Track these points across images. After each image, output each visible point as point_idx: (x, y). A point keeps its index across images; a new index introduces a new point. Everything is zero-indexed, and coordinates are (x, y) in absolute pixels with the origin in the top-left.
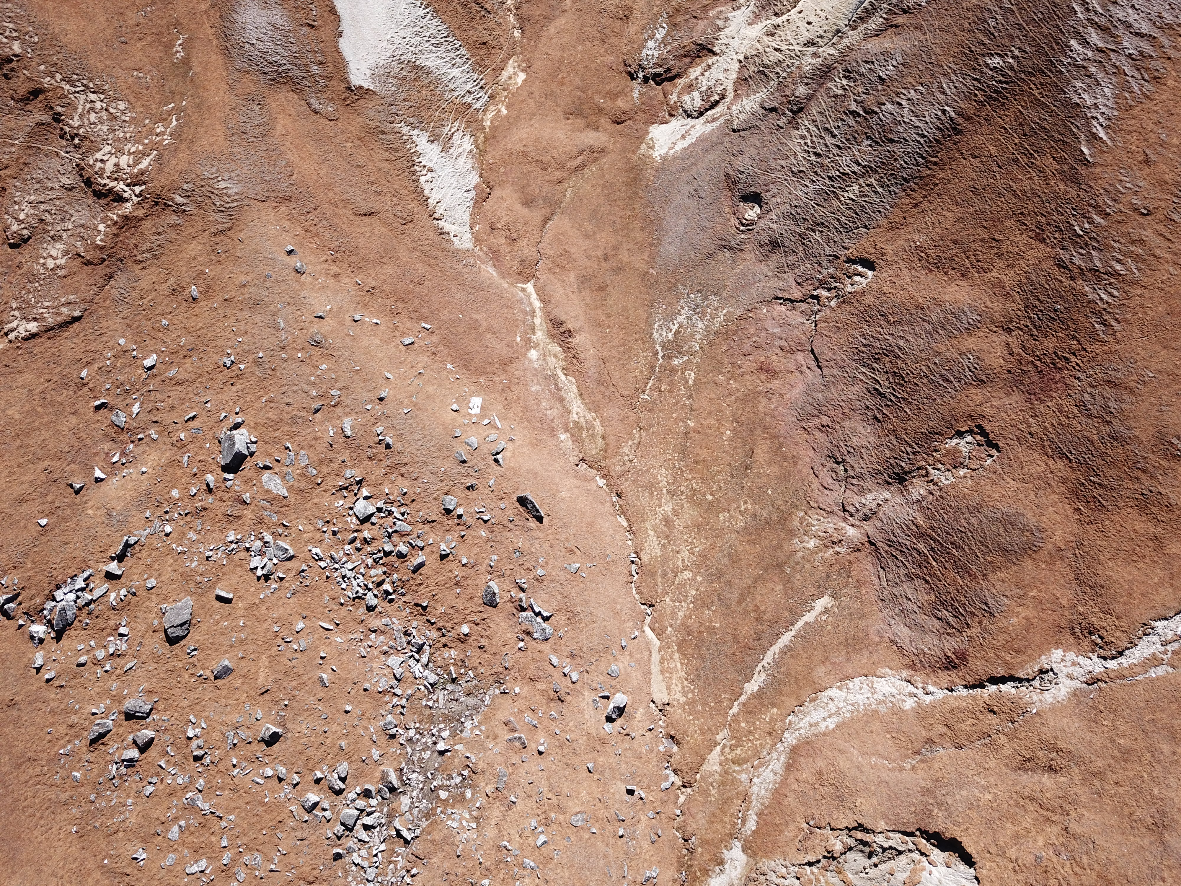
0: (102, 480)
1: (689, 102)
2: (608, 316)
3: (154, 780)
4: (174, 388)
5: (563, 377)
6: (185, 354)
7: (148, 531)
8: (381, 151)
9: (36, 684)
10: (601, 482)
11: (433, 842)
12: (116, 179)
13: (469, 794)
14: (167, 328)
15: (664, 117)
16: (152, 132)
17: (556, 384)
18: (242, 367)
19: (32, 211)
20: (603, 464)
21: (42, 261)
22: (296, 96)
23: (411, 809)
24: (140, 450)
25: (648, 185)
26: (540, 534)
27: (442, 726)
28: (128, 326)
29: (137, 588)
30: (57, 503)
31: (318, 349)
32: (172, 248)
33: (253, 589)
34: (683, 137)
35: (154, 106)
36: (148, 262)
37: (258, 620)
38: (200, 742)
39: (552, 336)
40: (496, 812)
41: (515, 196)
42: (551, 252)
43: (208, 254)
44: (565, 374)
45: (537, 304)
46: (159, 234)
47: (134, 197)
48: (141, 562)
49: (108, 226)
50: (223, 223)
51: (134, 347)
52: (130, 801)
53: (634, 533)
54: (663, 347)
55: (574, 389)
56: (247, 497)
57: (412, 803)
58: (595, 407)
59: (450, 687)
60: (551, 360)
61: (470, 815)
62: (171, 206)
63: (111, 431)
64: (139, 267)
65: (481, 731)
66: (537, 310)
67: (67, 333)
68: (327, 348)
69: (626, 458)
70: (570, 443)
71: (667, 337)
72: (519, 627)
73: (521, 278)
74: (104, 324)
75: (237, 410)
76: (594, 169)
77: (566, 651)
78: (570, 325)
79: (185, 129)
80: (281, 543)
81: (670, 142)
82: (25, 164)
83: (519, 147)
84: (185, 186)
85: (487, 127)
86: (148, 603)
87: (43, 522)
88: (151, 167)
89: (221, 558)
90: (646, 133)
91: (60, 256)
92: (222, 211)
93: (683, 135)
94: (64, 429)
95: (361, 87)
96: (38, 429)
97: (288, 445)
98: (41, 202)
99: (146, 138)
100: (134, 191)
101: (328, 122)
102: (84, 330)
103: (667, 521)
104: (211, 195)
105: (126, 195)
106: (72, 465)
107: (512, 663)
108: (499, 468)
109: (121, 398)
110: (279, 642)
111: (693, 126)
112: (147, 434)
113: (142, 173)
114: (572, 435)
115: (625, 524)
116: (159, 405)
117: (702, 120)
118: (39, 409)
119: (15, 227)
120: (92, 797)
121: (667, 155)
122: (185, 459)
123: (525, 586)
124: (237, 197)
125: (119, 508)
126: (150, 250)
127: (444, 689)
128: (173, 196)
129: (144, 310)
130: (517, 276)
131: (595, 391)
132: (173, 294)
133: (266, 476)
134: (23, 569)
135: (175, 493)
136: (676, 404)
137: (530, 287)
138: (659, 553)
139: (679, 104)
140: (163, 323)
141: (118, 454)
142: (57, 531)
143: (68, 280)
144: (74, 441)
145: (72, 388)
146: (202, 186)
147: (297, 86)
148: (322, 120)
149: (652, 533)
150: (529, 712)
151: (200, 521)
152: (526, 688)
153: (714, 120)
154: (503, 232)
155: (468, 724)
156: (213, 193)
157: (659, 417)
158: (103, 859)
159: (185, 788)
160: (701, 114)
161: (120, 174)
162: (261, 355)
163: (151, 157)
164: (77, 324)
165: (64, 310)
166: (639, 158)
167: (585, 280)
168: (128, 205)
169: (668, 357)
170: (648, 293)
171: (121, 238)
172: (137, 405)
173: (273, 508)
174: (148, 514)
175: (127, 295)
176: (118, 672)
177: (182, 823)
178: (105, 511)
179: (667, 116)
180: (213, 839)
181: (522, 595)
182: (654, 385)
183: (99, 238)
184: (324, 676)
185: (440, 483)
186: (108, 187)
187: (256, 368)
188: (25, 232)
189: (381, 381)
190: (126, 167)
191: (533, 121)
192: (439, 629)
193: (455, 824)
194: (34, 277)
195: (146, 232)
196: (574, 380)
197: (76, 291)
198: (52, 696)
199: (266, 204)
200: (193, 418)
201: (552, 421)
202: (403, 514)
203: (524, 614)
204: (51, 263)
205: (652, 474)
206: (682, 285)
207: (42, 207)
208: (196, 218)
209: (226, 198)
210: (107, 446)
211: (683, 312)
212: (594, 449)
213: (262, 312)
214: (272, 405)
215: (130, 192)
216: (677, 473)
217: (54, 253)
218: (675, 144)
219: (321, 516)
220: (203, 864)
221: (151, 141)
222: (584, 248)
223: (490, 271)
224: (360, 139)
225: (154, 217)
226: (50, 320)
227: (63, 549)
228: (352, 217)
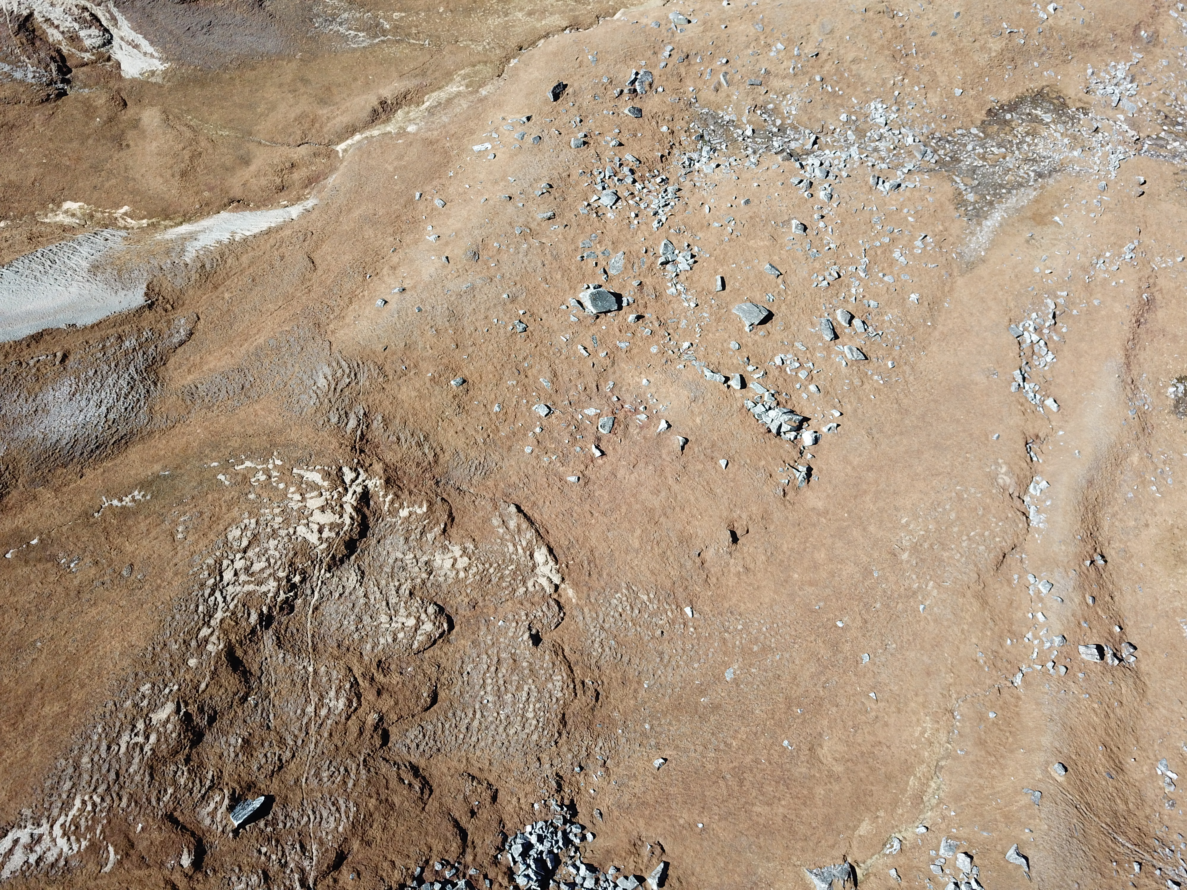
0: (667, 422)
1: (94, 40)
2: (355, 79)
3: (865, 302)
4: (560, 378)
5: (427, 104)
6: (524, 377)
7: (694, 362)
8: (228, 265)
9: (846, 422)
10: (513, 62)
11: (810, 119)
12: (341, 506)
13: (771, 106)
14: (502, 406)
15: (112, 66)
16: (267, 485)
17: (436, 107)
18: (521, 312)
19: (402, 611)
20: (498, 63)
21: (462, 575)
22: (172, 360)
23: (797, 140)
24: (628, 398)
25: (201, 70)
26: (576, 85)
27: (735, 135)
28: (510, 449)
29: (743, 357)
30: (702, 457)
31: (481, 253)
32: (412, 420)
33: (705, 264)
34: (136, 47)
35: (227, 497)
36: (434, 445)
37: (726, 254)
38: (826, 274)
39: (388, 120)
40: (776, 83)
41: (239, 173)
42: (299, 132)
43: (410, 379)
44: (423, 103)
45: (358, 137)
46: (399, 439)
47: (360, 480)
48: (722, 361)
49: (401, 506)
50: (369, 370)
51: (530, 434)
52: (886, 318)
53: (548, 34)
54: (376, 36)
55: (435, 94)
56: (635, 283)
57: (792, 140)
58: (448, 76)
59: (707, 138)
60: (412, 115)
61: (782, 101)
62: (362, 432)
63: (620, 430)
64: (441, 456)
65: (728, 108)
66: (364, 136)
67: (536, 515)
68: (478, 246)
69: (487, 47)
70: (488, 87)
71: (364, 36)
72: (648, 93)
73: (333, 156)
74: (514, 479)
75: (564, 307)
76: (189, 117)
77: (654, 59)
78: (375, 103)
79: (253, 447)
80: (661, 252)
81: (143, 57)
82: (339, 646)
83: (175, 182)
84: (334, 420)
85: (150, 221)
86: (750, 344)
87: (723, 462)
88: (318, 467)
89: (692, 294)
90: (133, 80)
91: (450, 555)
92: (355, 375)
93: (133, 47)
94: (633, 478)
95: (146, 294)
96: (643, 503)
97: (579, 258)
98: (388, 604)
99: (277, 488)
100: (353, 481)
101: (202, 320)
102: (527, 498)
103: (530, 14)
104: (339, 390)
105: (359, 490)
106: (664, 456)
107: (674, 95)
108: (533, 117)
109: (585, 433)
110: (734, 236)
111: (122, 39)
112: (610, 394)
113: (327, 475)
114: (480, 87)
115: (542, 41)
116: (580, 388)
117: (113, 31)
118: (624, 510)
119: (428, 627)
120: (898, 348)
121: (160, 59)
122: (623, 345)
123: (619, 90)
124: (334, 364)
125: (686, 392)
126: (419, 445)
127: (709, 141)
128: (349, 432)
129: (489, 436)
130: (332, 158)
131: (433, 77)
132: (464, 408)
133: (611, 272)
134: (770, 468)
135: (654, 350)
136: (428, 22)
137: (340, 148)
138: (557, 15)
139: (94, 51)
140: (498, 410)
141: (638, 416)
142: (725, 447)
143: (477, 536)
144: (641, 465)
145: (591, 488)
146: (330, 402)
147: (158, 359)
148: (200, 326)
149: (543, 22)
150: (703, 77)
151: (669, 321)
152: (688, 83)
153: (114, 19)
154: (286, 176)
155: (727, 118)
156: (335, 389)
157: (443, 31)
158: (929, 326)
159: (860, 279)
160: (106, 30)
161: (334, 503)
162: (505, 296)
163: (302, 472)
164: (522, 508)
165: (512, 524)
166: (169, 81)
167: (322, 102)
168: (370, 484)
169: (384, 32)
170: (323, 56)
171: (412, 487)
172: (586, 411)
173: (636, 261)
174: (682, 366)
175: (477, 462)
176: (809, 356)
177: (881, 275)
178: (693, 404)
179: (111, 63)
180: (879, 253)
181: (626, 91)
182: (413, 39)
183: (419, 511)
184: (742, 202)
185: (564, 151)
186: (354, 514)
187: (519, 298)
188: (431, 609)
189: (491, 202)
190: (323, 498)
191: (138, 176)
192: (671, 147)
193: (793, 108)
194: (484, 578)
195: (399, 455)
196: (427, 96)
197: (486, 520)
198: (849, 406)
199: (332, 339)
200: (585, 348)
201: (472, 102)
202: (600, 173)
203: (638, 89)
204: (463, 562)
205: (495, 28)
206: (307, 33)
207: (393, 600)
208: (370, 400)
209: (338, 375)
210: (633, 431)
211: (335, 29)
212: (488, 70)
213: (459, 308)
214: (548, 277)
215: (354, 487)
216: (488, 12)
217: (448, 564)
218: (145, 54)
219: (626, 227)
220: (896, 254)
221: (280, 480)
222: (288, 108)
223: (332, 180)
224: (216, 288)
225: (379, 451)
226: (528, 536)
227: (738, 436)
228: (320, 272)
